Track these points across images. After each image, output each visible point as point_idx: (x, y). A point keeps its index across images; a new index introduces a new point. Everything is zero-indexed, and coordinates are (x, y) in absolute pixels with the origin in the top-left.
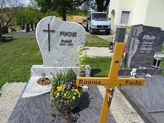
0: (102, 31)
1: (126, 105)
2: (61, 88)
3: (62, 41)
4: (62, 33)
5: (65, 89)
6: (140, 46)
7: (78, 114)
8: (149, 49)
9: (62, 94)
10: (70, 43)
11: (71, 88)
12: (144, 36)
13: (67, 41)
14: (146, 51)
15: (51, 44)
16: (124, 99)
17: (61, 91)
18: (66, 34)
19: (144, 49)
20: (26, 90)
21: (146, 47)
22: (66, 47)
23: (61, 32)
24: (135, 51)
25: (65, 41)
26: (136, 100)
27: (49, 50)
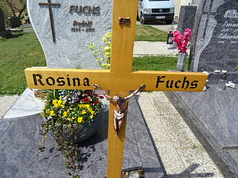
0: (161, 17)
1: (184, 133)
2: (60, 102)
3: (75, 23)
4: (73, 9)
5: (67, 104)
6: (217, 31)
7: (93, 147)
8: (234, 37)
9: (60, 112)
10: (88, 26)
11: (78, 102)
12: (227, 13)
13: (83, 24)
14: (229, 40)
15: (56, 30)
16: (183, 123)
17: (59, 108)
18: (81, 10)
19: (225, 37)
20: (14, 107)
21: (230, 33)
22: (83, 34)
23: (71, 7)
24: (207, 42)
25: (80, 24)
26: (203, 126)
27: (54, 41)
